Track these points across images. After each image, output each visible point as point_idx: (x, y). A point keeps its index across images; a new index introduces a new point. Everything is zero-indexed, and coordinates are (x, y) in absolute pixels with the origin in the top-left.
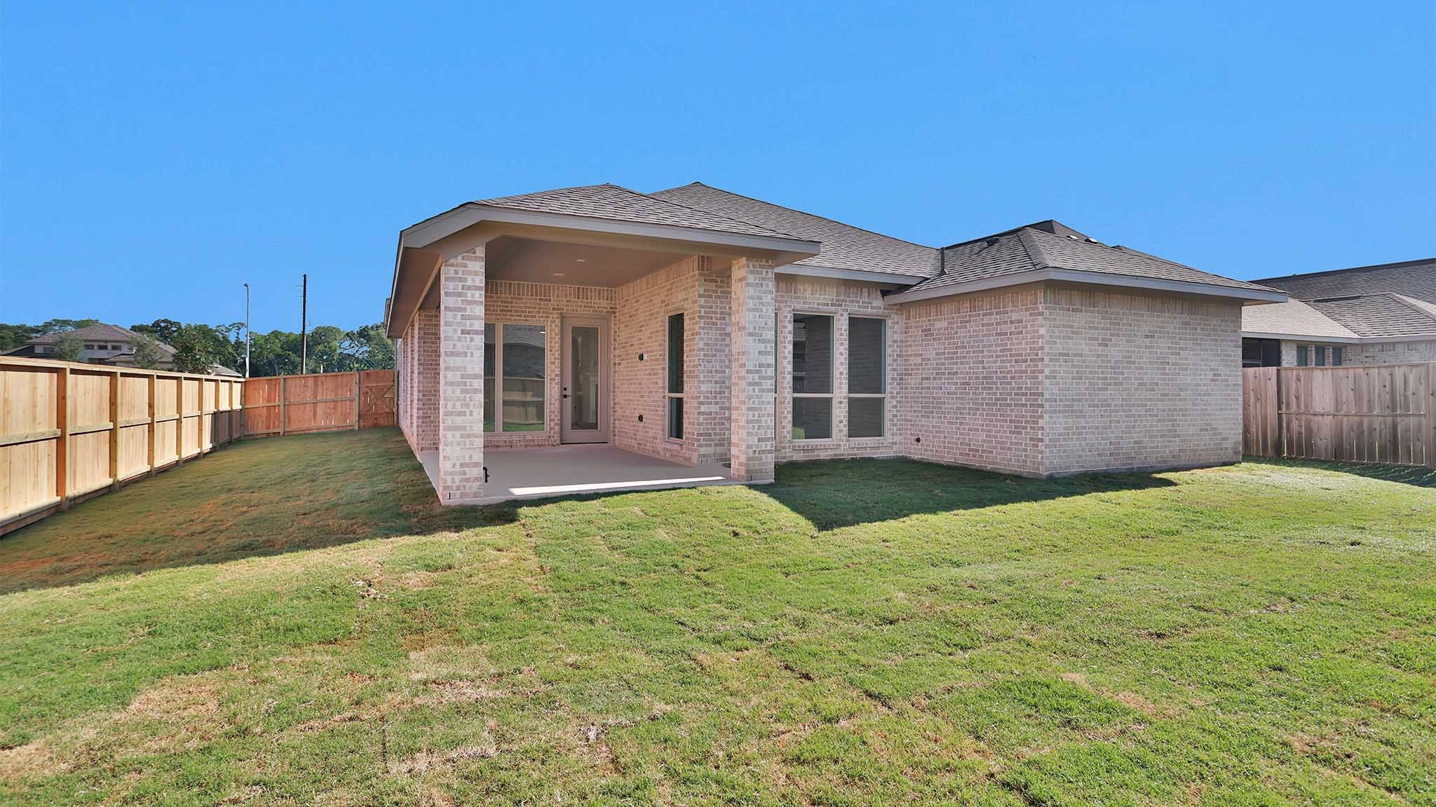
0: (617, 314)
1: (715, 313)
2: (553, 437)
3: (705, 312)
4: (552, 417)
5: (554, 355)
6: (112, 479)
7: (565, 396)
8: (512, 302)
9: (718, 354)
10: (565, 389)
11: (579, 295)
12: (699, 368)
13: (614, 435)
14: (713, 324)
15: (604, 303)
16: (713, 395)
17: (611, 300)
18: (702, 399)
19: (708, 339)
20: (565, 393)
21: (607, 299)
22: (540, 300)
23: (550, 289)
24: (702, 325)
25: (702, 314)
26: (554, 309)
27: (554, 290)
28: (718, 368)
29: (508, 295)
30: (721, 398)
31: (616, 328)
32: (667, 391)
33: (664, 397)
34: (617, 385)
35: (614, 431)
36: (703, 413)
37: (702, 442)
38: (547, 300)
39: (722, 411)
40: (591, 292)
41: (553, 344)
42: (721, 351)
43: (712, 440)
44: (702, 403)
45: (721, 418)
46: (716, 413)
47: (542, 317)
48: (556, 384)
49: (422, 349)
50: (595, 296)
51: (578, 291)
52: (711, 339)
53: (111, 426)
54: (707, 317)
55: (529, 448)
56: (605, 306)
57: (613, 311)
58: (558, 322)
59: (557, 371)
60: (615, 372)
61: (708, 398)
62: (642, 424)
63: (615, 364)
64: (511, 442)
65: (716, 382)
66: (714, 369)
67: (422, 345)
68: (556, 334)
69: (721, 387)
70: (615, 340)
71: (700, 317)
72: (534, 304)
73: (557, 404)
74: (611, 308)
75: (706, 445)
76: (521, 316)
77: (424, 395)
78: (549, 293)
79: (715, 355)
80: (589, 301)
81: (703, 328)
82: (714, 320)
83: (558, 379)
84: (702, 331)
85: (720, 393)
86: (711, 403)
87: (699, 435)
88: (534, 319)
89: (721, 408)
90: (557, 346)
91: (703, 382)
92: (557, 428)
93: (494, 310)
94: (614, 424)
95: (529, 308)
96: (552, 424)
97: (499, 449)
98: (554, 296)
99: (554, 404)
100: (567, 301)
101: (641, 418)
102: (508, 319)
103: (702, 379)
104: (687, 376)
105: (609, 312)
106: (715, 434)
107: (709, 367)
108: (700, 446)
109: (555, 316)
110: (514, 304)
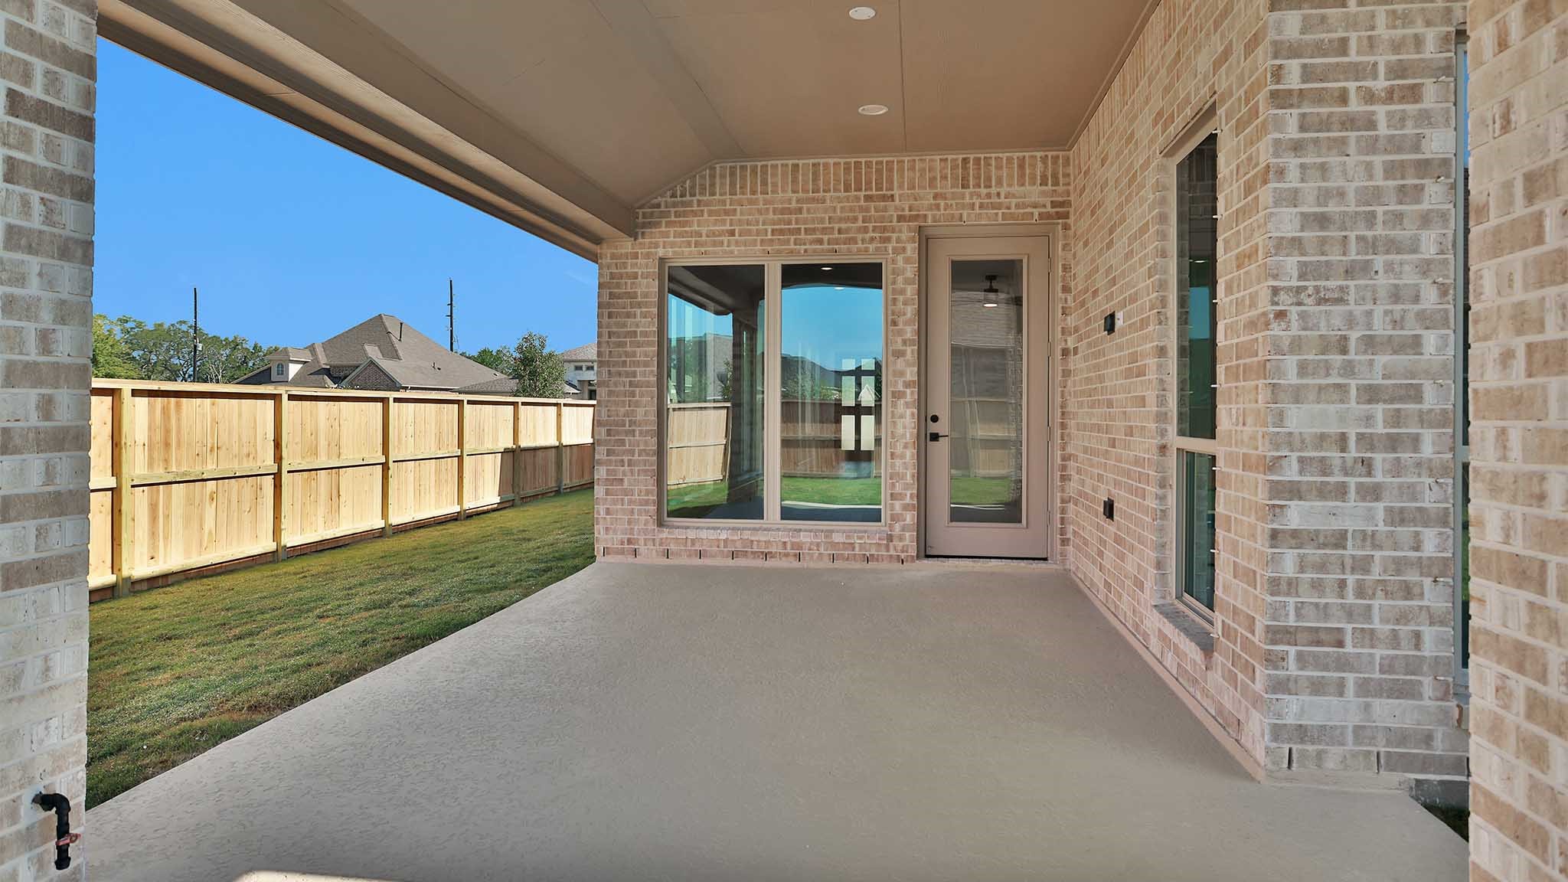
0: (1071, 221)
1: (1357, 71)
2: (901, 539)
3: (1307, 74)
4: (898, 489)
5: (900, 333)
6: (115, 576)
7: (935, 437)
8: (800, 211)
9: (1379, 261)
10: (935, 419)
11: (965, 178)
12: (1276, 329)
13: (1065, 542)
14: (1349, 123)
15: (1034, 193)
16: (1353, 452)
17: (1056, 183)
18: (1291, 473)
19: (1324, 196)
20: (934, 428)
21: (1044, 183)
22: (868, 198)
23: (890, 170)
24: (1292, 132)
25: (1293, 80)
26: (900, 218)
27: (901, 170)
28: (1380, 327)
29: (790, 194)
30: (1397, 468)
31: (1070, 256)
32: (1172, 428)
33: (1163, 448)
34: (1071, 408)
35: (1063, 532)
36: (1297, 537)
37: (1292, 669)
38: (884, 198)
39: (1404, 532)
40: (999, 168)
41: (900, 305)
42: (1393, 246)
43: (1343, 664)
44: (1295, 491)
45: (1400, 565)
46: (1369, 538)
47: (872, 239)
48: (907, 405)
49: (605, 331)
50: (1010, 177)
51: (965, 168)
52: (1341, 194)
53: (112, 483)
54: (1319, 98)
55: (838, 564)
56: (1041, 200)
57: (1060, 211)
58: (911, 249)
59: (911, 374)
60: (1066, 373)
61: (1325, 468)
62: (1110, 527)
63: (1065, 352)
64: (798, 546)
65: (1371, 394)
66: (1354, 335)
67: (606, 319)
68: (907, 281)
69: (1396, 418)
70: (1066, 289)
71: (1280, 99)
72: (852, 210)
73: (910, 454)
74: (1054, 204)
75: (1317, 688)
76: (820, 242)
77: (609, 433)
78: (890, 181)
79: (1366, 268)
80: (994, 190)
81: (1297, 147)
82: (1355, 106)
83: (911, 395)
84: (1292, 162)
85: (1393, 443)
86: (1341, 491)
87: (1277, 634)
88: (854, 247)
89: (1398, 517)
90: (910, 311)
91: (1297, 395)
92: (910, 518)
93: (758, 233)
94: (1063, 511)
95: (840, 220)
96: (898, 504)
97: (771, 563)
98: (901, 187)
99: (903, 456)
100: (935, 197)
101: (1109, 509)
102: (792, 252)
103: (1292, 378)
104: (1233, 374)
105: (1049, 216)
106: (1369, 637)
107: (1331, 321)
108: (1280, 686)
109: (904, 236)
110: (805, 215)
